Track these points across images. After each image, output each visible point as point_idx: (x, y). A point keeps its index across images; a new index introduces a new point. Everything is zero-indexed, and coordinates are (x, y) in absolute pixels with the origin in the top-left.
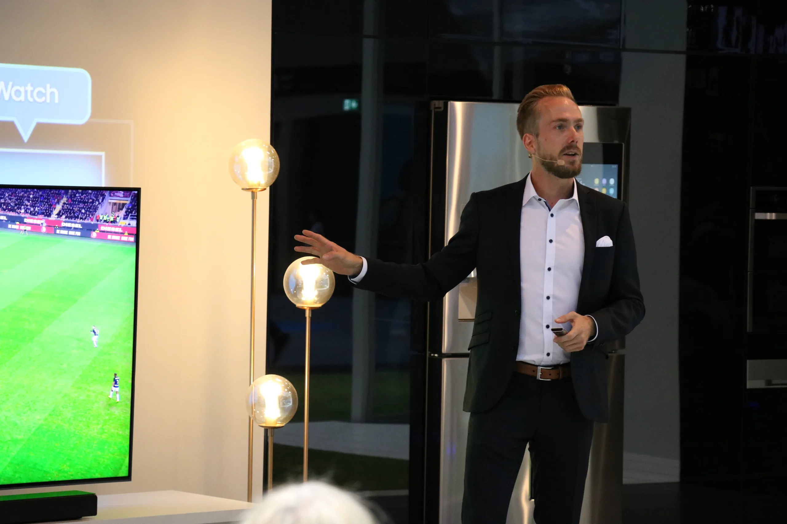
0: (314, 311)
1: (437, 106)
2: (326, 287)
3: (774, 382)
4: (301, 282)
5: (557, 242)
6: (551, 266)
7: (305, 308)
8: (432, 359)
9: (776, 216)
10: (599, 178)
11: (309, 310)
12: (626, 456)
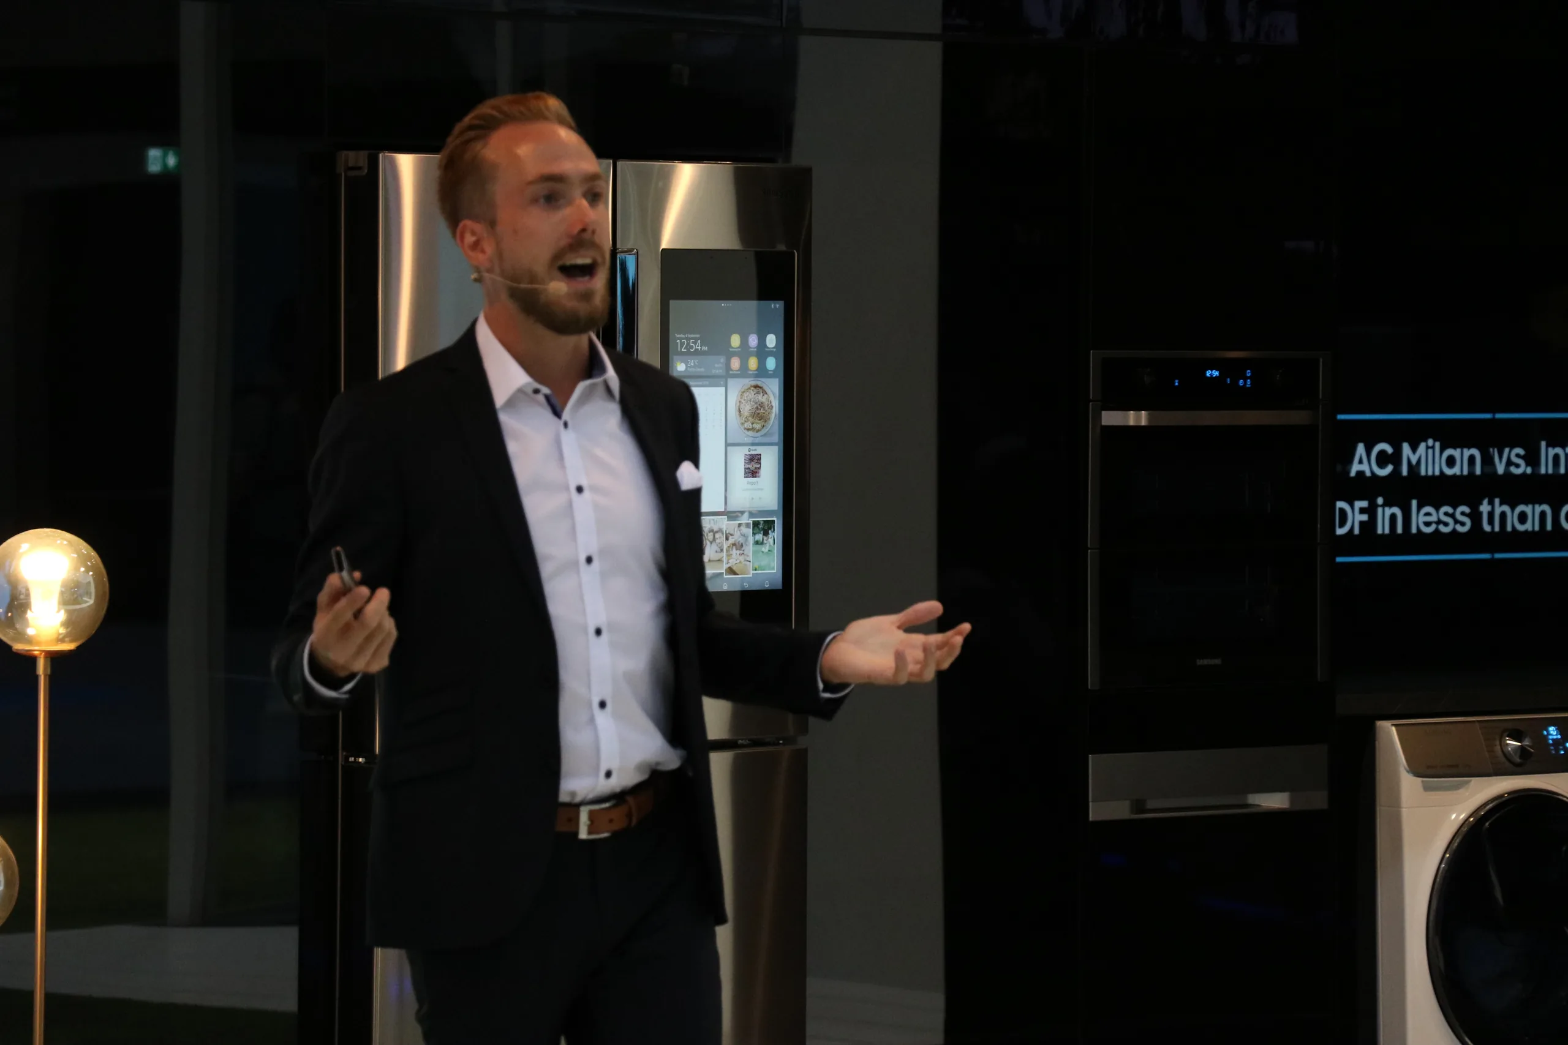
0: (56, 659)
1: (351, 164)
2: (87, 602)
3: (1151, 804)
4: (23, 591)
5: (595, 489)
6: (593, 551)
7: (36, 653)
8: (352, 770)
9: (1150, 418)
10: (739, 334)
11: (46, 657)
12: (814, 986)
